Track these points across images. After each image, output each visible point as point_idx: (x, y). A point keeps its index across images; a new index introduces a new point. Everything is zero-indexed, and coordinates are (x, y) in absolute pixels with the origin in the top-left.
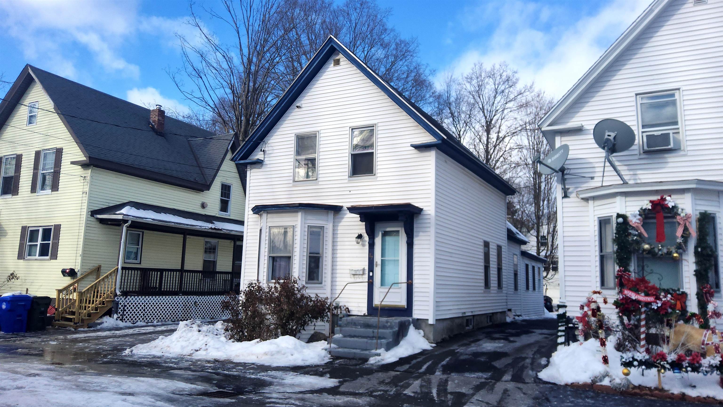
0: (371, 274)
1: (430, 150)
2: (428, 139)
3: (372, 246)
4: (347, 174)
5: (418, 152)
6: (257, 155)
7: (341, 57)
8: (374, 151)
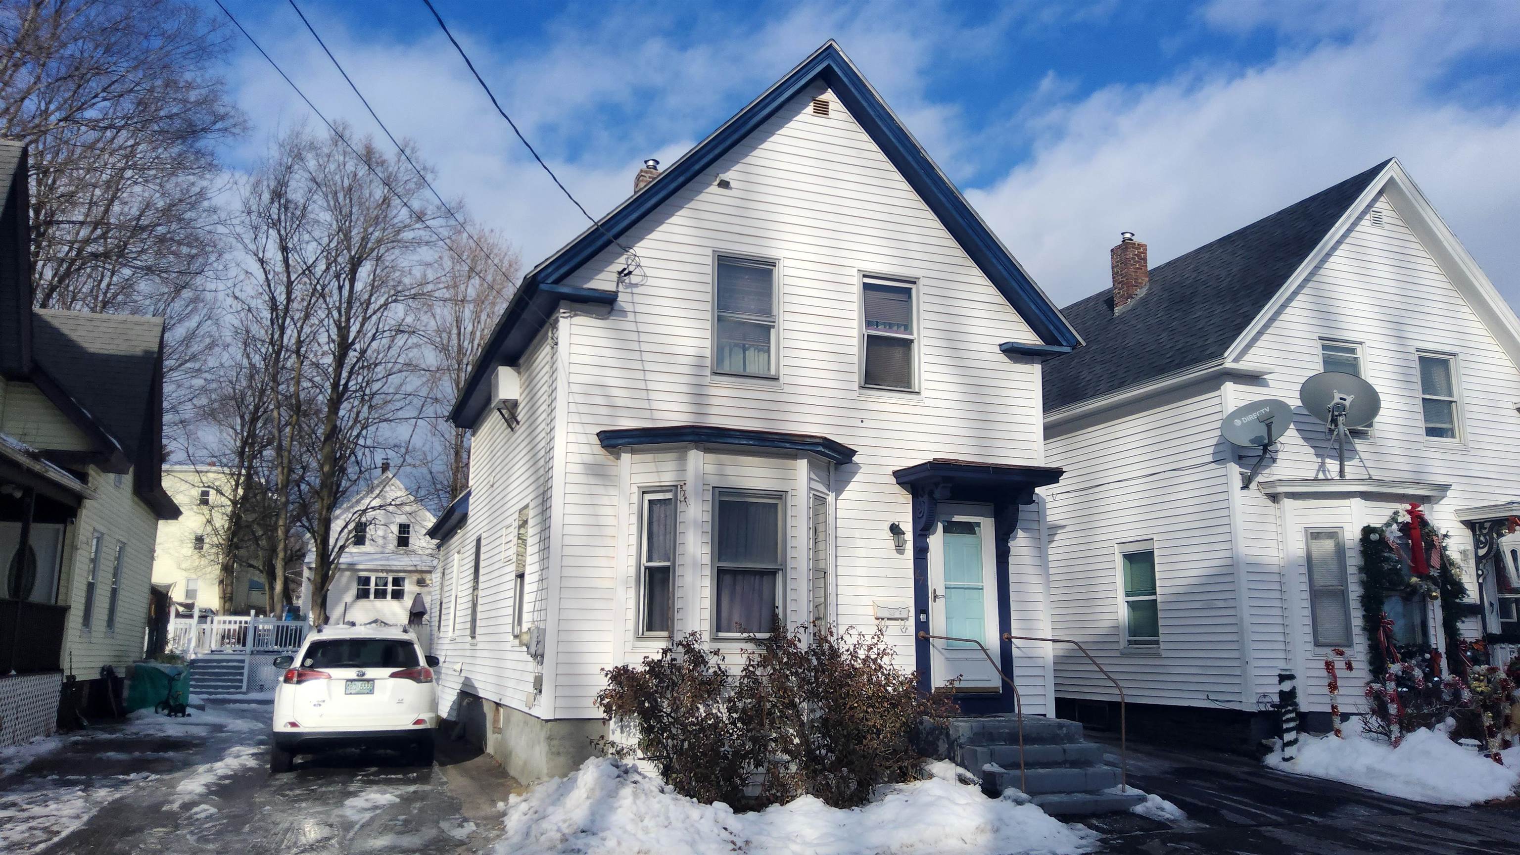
0: (923, 617)
1: (1032, 362)
2: (1026, 336)
3: (921, 553)
4: (856, 378)
5: (1007, 360)
6: (591, 279)
7: (829, 96)
8: (915, 336)
